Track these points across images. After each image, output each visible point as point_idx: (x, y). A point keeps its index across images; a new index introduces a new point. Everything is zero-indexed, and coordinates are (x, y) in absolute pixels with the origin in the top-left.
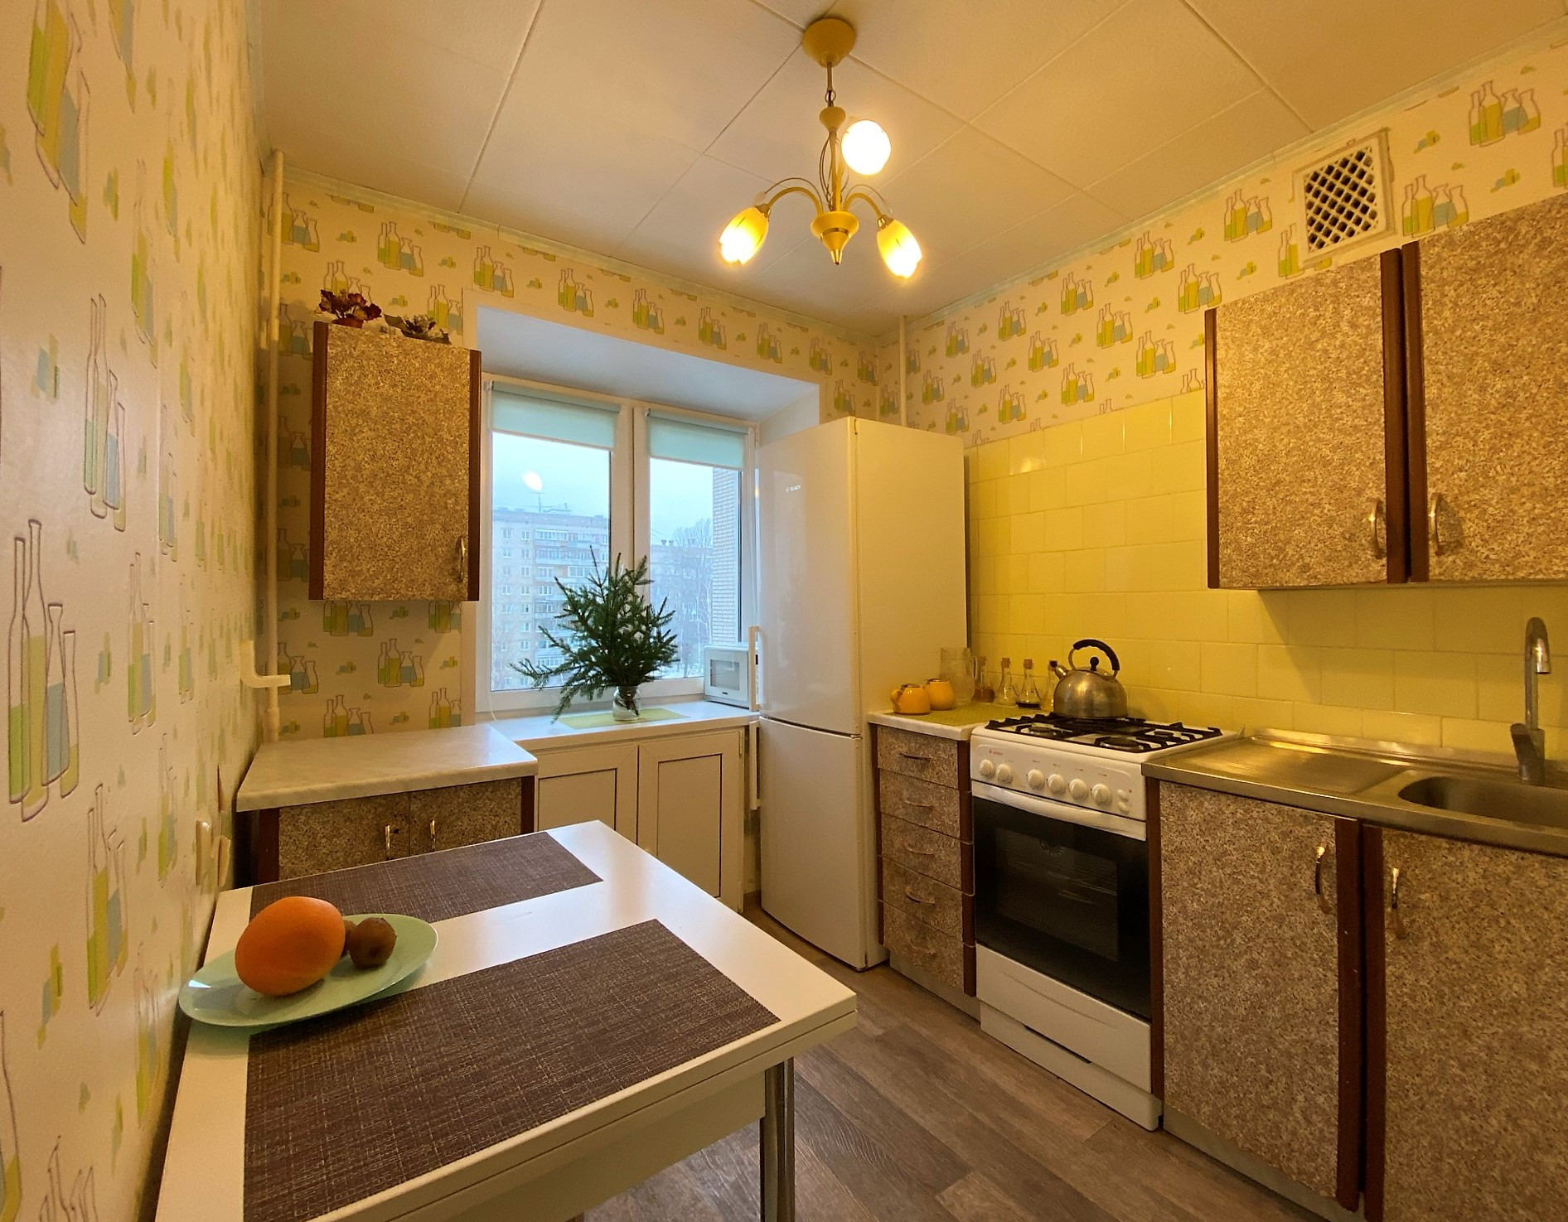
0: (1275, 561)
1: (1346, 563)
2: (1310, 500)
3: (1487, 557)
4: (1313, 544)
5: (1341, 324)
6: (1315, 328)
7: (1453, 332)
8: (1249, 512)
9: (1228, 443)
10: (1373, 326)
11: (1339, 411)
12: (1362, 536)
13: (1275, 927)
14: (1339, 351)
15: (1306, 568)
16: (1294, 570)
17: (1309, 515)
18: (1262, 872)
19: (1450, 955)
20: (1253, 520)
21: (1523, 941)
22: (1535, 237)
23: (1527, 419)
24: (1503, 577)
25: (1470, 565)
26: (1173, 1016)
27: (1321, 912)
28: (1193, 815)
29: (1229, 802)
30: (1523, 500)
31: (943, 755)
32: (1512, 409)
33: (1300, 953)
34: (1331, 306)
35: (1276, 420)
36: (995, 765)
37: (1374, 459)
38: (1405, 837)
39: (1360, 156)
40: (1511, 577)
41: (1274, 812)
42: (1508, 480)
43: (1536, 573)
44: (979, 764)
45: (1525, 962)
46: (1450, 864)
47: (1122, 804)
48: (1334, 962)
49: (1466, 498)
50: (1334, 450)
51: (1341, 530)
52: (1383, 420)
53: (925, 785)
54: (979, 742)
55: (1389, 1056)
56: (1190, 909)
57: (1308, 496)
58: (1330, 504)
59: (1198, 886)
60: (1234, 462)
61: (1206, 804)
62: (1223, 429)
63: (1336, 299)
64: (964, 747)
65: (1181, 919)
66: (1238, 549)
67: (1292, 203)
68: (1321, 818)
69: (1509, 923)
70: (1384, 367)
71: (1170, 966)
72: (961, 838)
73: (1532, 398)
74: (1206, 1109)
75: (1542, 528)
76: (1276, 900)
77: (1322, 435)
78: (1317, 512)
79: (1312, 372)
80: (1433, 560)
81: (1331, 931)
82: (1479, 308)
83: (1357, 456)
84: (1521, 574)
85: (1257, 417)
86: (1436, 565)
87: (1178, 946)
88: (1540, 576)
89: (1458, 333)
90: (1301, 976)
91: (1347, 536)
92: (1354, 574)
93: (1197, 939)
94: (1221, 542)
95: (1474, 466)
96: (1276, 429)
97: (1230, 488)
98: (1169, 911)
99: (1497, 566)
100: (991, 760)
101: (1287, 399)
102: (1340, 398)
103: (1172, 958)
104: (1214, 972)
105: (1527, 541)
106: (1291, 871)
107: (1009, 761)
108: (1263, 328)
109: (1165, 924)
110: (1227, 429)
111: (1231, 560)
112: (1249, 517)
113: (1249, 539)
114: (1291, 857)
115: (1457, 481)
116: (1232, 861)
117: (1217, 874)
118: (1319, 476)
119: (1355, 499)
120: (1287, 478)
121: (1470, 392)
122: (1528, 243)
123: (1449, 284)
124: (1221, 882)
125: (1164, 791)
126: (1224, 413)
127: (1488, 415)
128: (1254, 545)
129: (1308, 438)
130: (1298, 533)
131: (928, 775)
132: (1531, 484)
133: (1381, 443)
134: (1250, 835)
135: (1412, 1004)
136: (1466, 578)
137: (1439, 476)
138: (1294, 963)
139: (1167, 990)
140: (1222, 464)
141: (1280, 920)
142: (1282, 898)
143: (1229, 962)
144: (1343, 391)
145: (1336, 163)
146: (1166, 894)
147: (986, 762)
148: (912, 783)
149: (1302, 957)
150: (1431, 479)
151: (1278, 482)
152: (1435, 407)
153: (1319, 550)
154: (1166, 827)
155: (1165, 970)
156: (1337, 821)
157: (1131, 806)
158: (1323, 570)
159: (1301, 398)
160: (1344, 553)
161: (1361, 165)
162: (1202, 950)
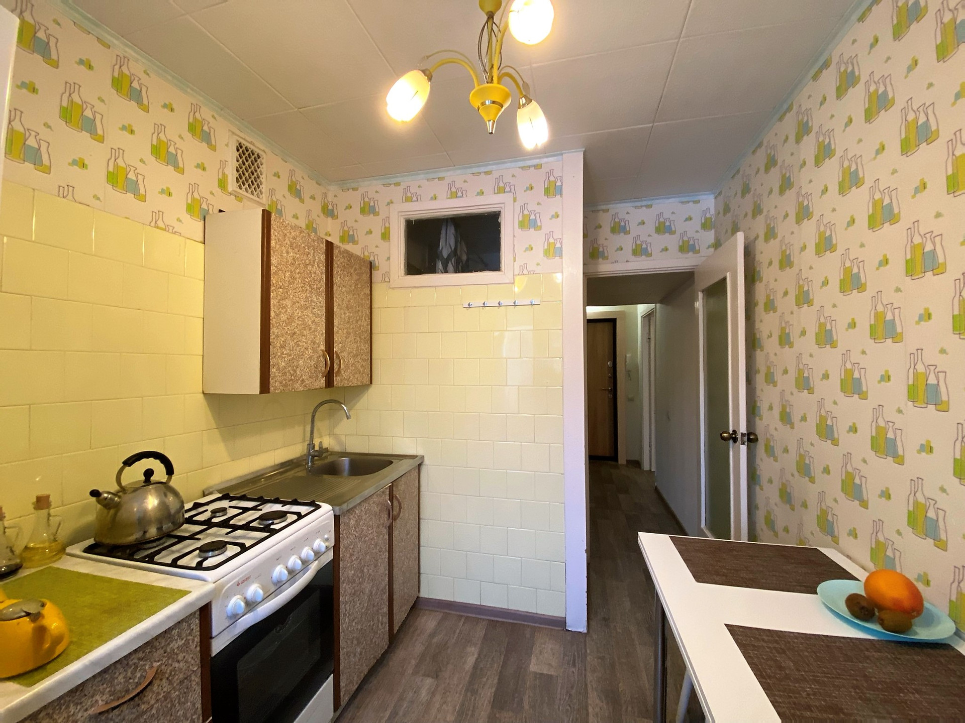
0: (292, 376)
1: (315, 379)
2: (305, 346)
3: (344, 378)
4: (305, 369)
5: (315, 262)
6: (308, 258)
7: (340, 287)
8: (283, 347)
9: (275, 302)
10: (323, 271)
11: (314, 304)
12: (319, 366)
14: (314, 275)
15: (303, 381)
16: (299, 382)
17: (304, 354)
20: (285, 352)
22: (354, 265)
23: (352, 329)
25: (341, 381)
27: (385, 529)
28: (352, 522)
29: (364, 504)
30: (351, 358)
32: (349, 324)
34: (313, 251)
35: (294, 298)
37: (322, 332)
38: (396, 482)
39: (258, 156)
40: (348, 385)
42: (348, 349)
43: (352, 384)
48: (387, 546)
50: (312, 322)
51: (314, 363)
52: (325, 315)
55: (394, 568)
56: (350, 576)
57: (304, 343)
58: (311, 349)
59: (354, 559)
60: (277, 316)
61: (357, 512)
63: (314, 248)
65: (347, 587)
66: (278, 369)
67: (227, 148)
68: (386, 489)
70: (325, 291)
71: (343, 621)
73: (352, 322)
74: (355, 678)
77: (309, 314)
78: (307, 352)
80: (334, 380)
81: (387, 534)
82: (344, 282)
83: (318, 328)
85: (287, 292)
87: (346, 603)
89: (341, 289)
90: (380, 564)
91: (315, 366)
92: (316, 384)
94: (271, 364)
95: (342, 342)
96: (294, 303)
97: (275, 330)
98: (342, 588)
99: (345, 381)
100: (240, 592)
101: (298, 289)
102: (315, 299)
105: (351, 372)
106: (379, 520)
108: (291, 243)
109: (341, 599)
110: (276, 293)
111: (275, 376)
112: (283, 350)
113: (283, 364)
115: (340, 347)
118: (308, 334)
119: (317, 348)
120: (298, 332)
121: (342, 313)
123: (339, 267)
125: (342, 519)
126: (274, 282)
127: (345, 324)
128: (285, 368)
129: (305, 313)
130: (301, 362)
132: (352, 352)
133: (324, 325)
134: (369, 514)
136: (340, 386)
137: (336, 343)
138: (379, 560)
139: (342, 637)
140: (272, 314)
143: (362, 586)
144: (315, 295)
145: (250, 148)
147: (235, 600)
149: (381, 555)
152: (336, 316)
153: (307, 372)
154: (342, 540)
155: (340, 627)
156: (389, 487)
158: (308, 383)
160: (314, 374)
161: (258, 161)
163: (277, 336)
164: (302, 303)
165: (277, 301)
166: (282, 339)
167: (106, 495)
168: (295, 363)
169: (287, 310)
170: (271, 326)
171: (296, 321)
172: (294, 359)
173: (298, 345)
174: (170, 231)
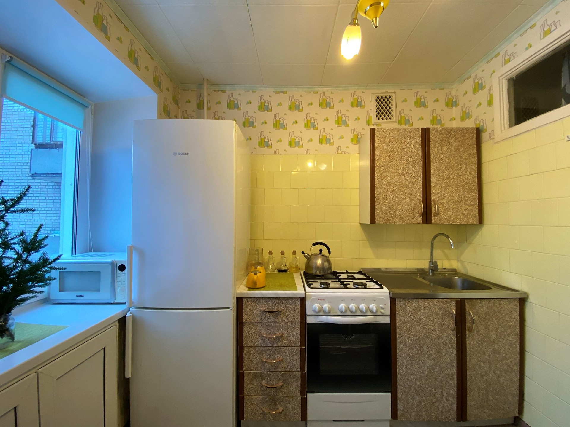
0: (392, 215)
1: (412, 217)
2: (403, 197)
3: (444, 218)
4: (403, 211)
5: (411, 145)
6: (404, 144)
7: (437, 155)
8: (385, 199)
9: (378, 175)
10: (419, 148)
11: (410, 171)
12: (416, 209)
13: (437, 340)
14: (411, 153)
15: (401, 218)
16: (398, 219)
17: (402, 202)
18: (433, 322)
19: (481, 332)
20: (386, 202)
21: (495, 323)
22: (454, 136)
23: (452, 182)
24: (447, 223)
25: (440, 220)
26: (401, 386)
27: (451, 331)
28: (409, 308)
29: (422, 301)
30: (451, 203)
31: (291, 306)
32: (449, 179)
33: (445, 346)
34: (409, 139)
35: (393, 170)
36: (321, 305)
37: (419, 187)
38: (470, 301)
39: (390, 97)
40: (449, 223)
41: (437, 302)
42: (448, 198)
43: (454, 223)
44: (312, 307)
45: (496, 328)
46: (480, 307)
47: (382, 310)
48: (455, 345)
49: (440, 201)
50: (409, 182)
51: (411, 207)
52: (421, 176)
53: (277, 324)
54: (311, 296)
55: (468, 368)
56: (408, 343)
57: (402, 196)
58: (408, 199)
59: (411, 334)
60: (380, 182)
61: (414, 304)
62: (377, 170)
63: (410, 137)
64: (303, 301)
65: (404, 348)
66: (381, 211)
67: (371, 103)
68: (451, 300)
69: (492, 319)
70: (422, 161)
71: (400, 367)
72: (301, 345)
73: (453, 177)
74: (413, 414)
75: (455, 211)
76: (437, 331)
77: (406, 178)
78: (405, 201)
79: (403, 157)
80: (433, 218)
81: (454, 336)
82: (443, 151)
83: (415, 185)
84: (451, 223)
85: (387, 168)
86: (434, 219)
87: (403, 358)
88: (455, 223)
89: (438, 156)
90: (445, 354)
91: (413, 209)
92: (414, 221)
93: (410, 354)
94: (376, 208)
95: (441, 193)
96: (393, 173)
97: (379, 190)
98: (399, 346)
99: (446, 220)
100: (319, 304)
101: (396, 164)
102: (411, 167)
103: (401, 364)
104: (416, 363)
105: (452, 214)
106: (442, 320)
107: (329, 302)
108: (390, 139)
109: (398, 352)
110: (378, 170)
111: (379, 214)
112: (385, 201)
113: (385, 208)
114: (442, 315)
115: (438, 197)
116: (423, 322)
117: (418, 328)
118: (405, 190)
119: (414, 198)
120: (396, 189)
121: (441, 173)
122: (453, 137)
123: (437, 142)
124: (419, 330)
125: (397, 302)
126: (377, 164)
127: (444, 180)
128: (386, 210)
129: (402, 178)
130: (400, 207)
131: (280, 318)
132: (453, 199)
133: (421, 183)
134: (429, 311)
135: (472, 350)
136: (440, 223)
137: (434, 195)
138: (443, 350)
139: (399, 377)
140: (376, 182)
141: (439, 337)
142: (440, 330)
143: (422, 358)
144: (412, 165)
145: (384, 96)
146: (398, 340)
147: (316, 306)
148: (268, 325)
149: (446, 348)
150: (432, 195)
151: (394, 190)
152: (433, 175)
153: (405, 213)
154: (398, 315)
155: (398, 370)
156: (456, 300)
157: (385, 310)
158: (406, 219)
159: (400, 165)
160: (412, 215)
161: (390, 100)
162: (413, 357)
163: (380, 193)
164: (400, 172)
165: (380, 174)
166: (384, 195)
167: (306, 254)
168: (394, 208)
169: (387, 178)
170: (376, 188)
171: (395, 183)
172: (394, 205)
173: (397, 197)
174: (344, 153)
